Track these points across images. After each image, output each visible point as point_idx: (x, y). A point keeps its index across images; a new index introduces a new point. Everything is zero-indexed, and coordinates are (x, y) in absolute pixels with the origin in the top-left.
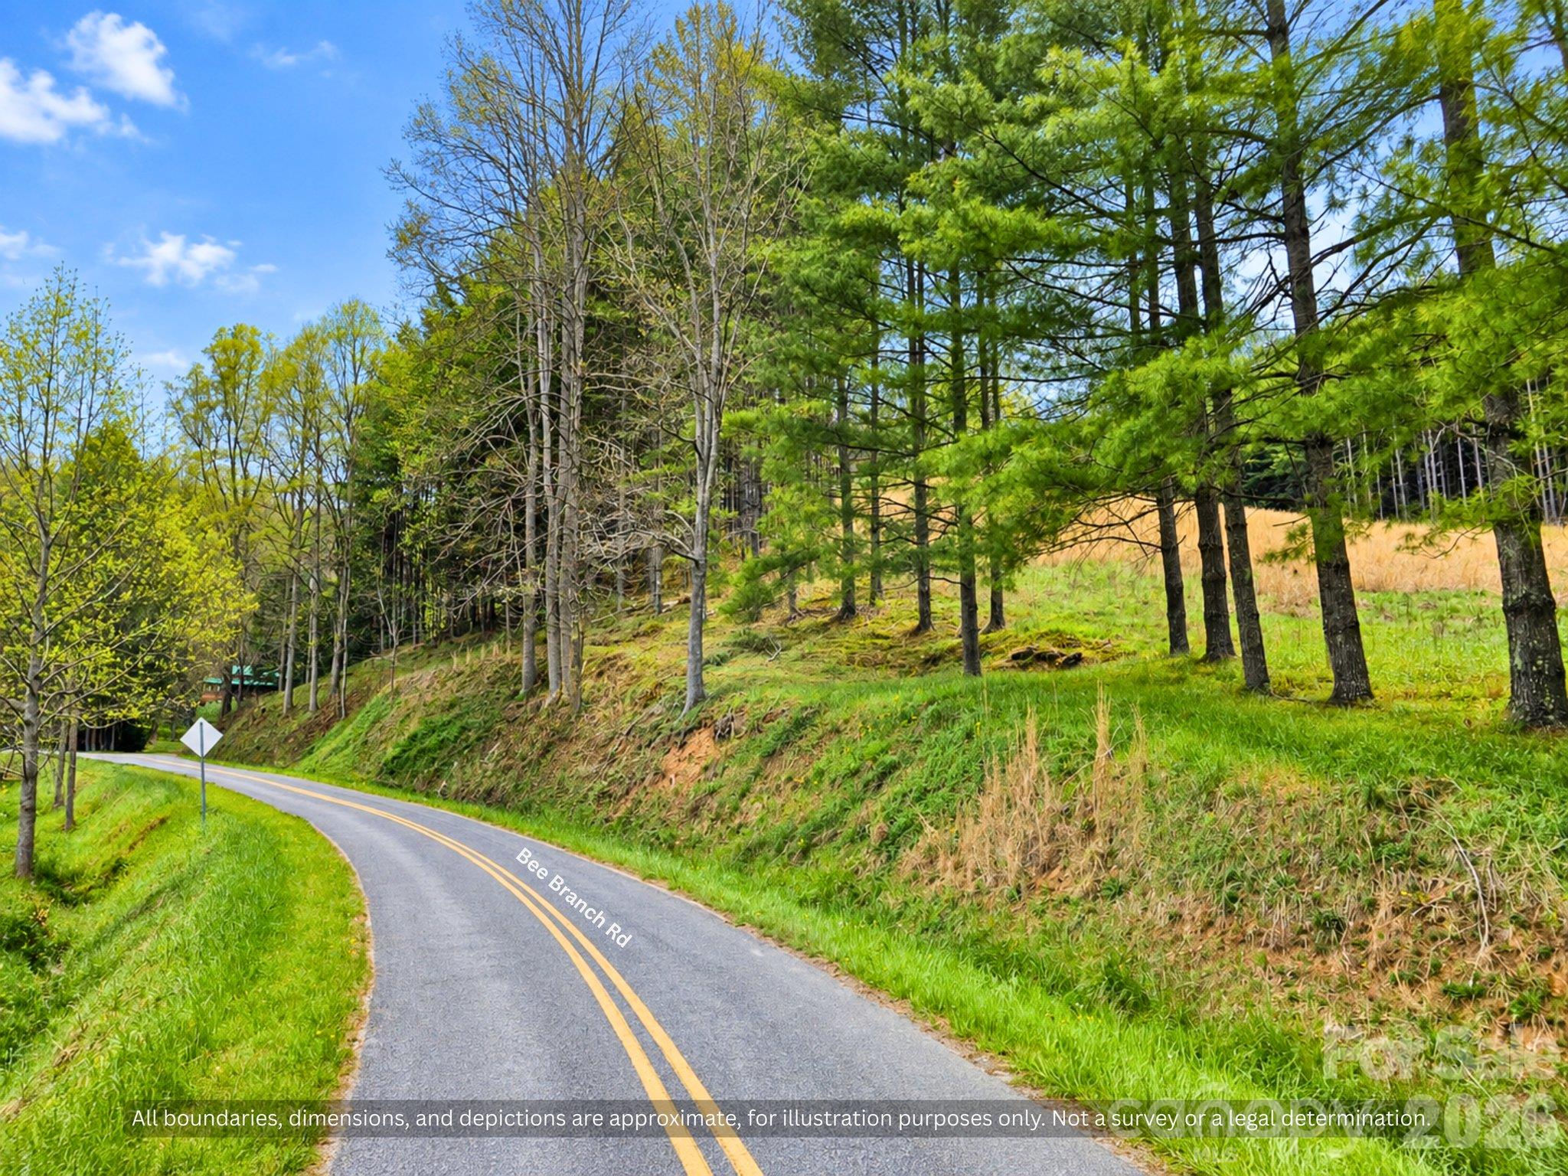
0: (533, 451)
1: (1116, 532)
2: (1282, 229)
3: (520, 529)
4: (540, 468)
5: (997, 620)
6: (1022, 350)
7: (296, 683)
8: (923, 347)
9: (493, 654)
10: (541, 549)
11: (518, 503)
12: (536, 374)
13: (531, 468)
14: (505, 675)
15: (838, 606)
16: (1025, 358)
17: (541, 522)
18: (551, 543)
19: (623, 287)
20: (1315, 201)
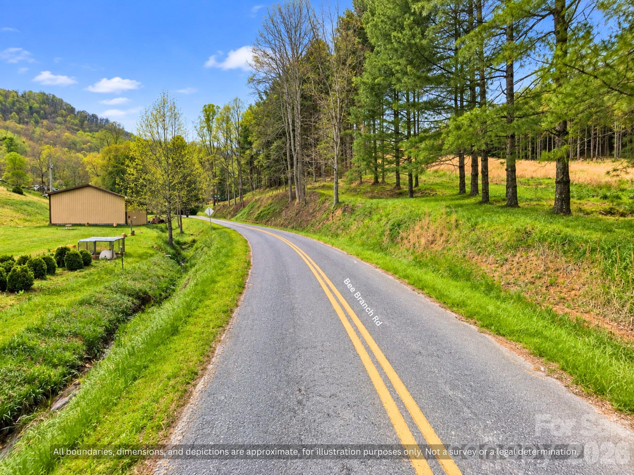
0: (288, 140)
1: (447, 162)
2: (505, 74)
3: (286, 160)
4: (290, 145)
5: (417, 185)
6: (426, 113)
7: (230, 199)
8: (398, 113)
9: (281, 191)
10: (292, 165)
11: (285, 154)
12: (288, 120)
13: (288, 145)
14: (285, 196)
15: (373, 181)
16: (426, 116)
17: (292, 157)
18: (295, 163)
19: (311, 95)
20: (516, 66)
